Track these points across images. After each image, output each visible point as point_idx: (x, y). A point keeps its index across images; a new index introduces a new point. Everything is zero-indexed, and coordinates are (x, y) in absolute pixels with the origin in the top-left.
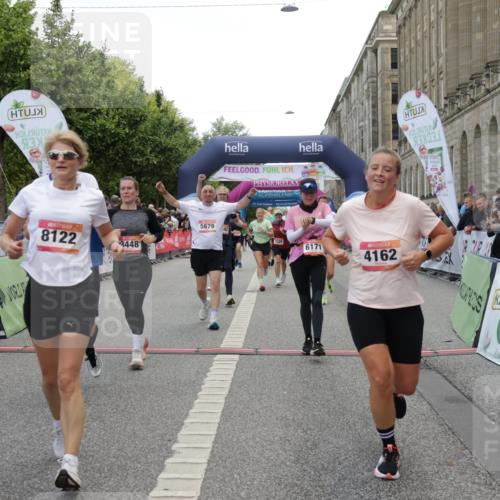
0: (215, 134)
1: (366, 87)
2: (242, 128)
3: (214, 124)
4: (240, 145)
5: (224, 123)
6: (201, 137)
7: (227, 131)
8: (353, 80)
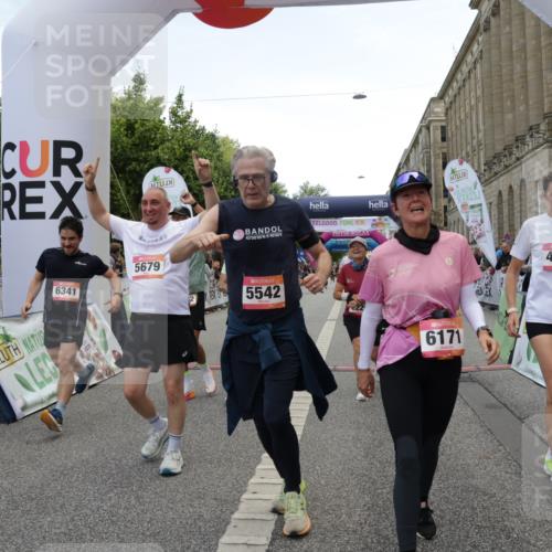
0: (302, 195)
1: (421, 156)
2: (323, 190)
3: (302, 188)
4: (322, 203)
5: (309, 186)
6: (291, 197)
7: (311, 192)
8: (411, 151)
